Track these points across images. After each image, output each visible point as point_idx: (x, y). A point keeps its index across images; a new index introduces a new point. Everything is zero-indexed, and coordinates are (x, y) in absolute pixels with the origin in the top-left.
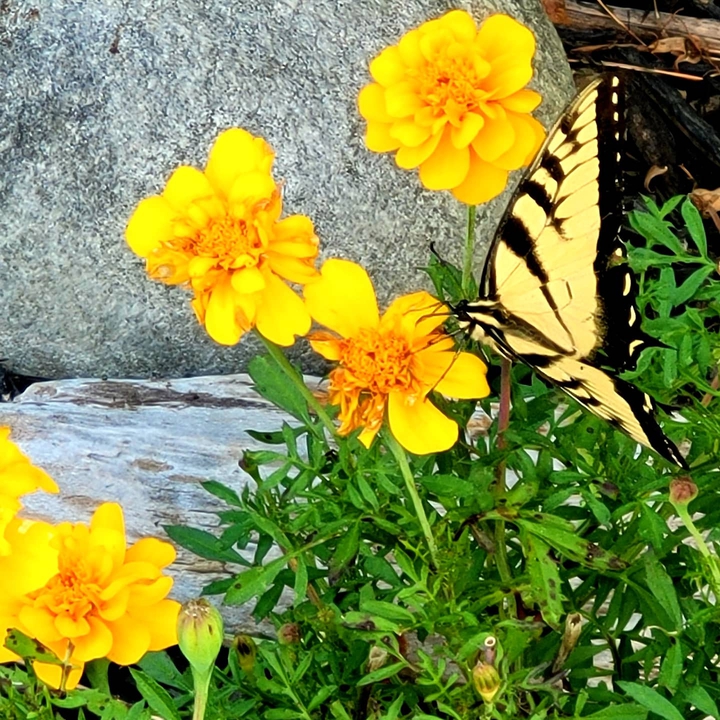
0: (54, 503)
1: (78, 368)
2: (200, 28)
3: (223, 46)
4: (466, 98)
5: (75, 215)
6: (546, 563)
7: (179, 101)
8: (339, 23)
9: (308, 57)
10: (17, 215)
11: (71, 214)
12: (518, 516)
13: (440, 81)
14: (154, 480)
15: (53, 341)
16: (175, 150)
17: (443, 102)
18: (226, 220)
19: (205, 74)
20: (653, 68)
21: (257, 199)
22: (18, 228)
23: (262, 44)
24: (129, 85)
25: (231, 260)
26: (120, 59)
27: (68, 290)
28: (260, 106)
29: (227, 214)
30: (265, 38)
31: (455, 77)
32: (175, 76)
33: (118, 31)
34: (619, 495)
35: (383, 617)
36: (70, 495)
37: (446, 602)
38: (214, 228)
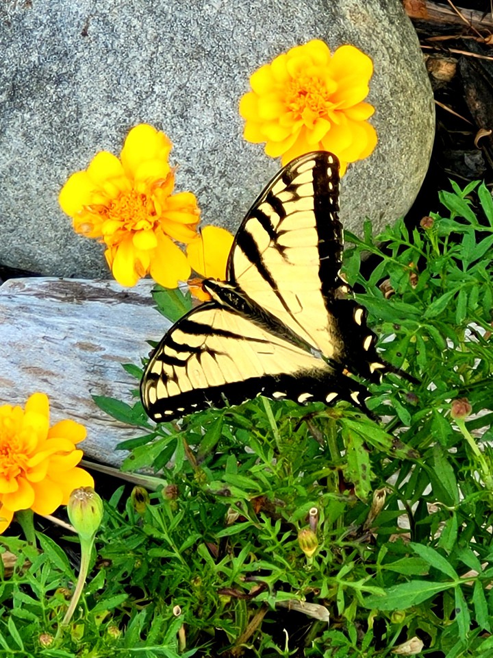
0: (15, 372)
1: (48, 264)
2: (148, 21)
3: (164, 35)
4: (319, 107)
5: (49, 153)
6: (361, 452)
7: (129, 74)
8: (251, 22)
9: (226, 46)
10: (8, 151)
11: (47, 152)
12: (343, 416)
13: (300, 93)
14: (90, 358)
15: (29, 243)
16: (125, 110)
17: (301, 109)
18: (132, 193)
19: (149, 55)
20: (486, 55)
21: (156, 179)
22: (8, 160)
23: (193, 35)
24: (94, 60)
25: (133, 224)
26: (89, 41)
27: (42, 207)
28: (188, 80)
29: (133, 189)
30: (196, 31)
31: (312, 91)
32: (127, 56)
33: (88, 20)
34: (418, 403)
35: (237, 487)
36: (27, 366)
37: (286, 476)
38: (122, 199)
